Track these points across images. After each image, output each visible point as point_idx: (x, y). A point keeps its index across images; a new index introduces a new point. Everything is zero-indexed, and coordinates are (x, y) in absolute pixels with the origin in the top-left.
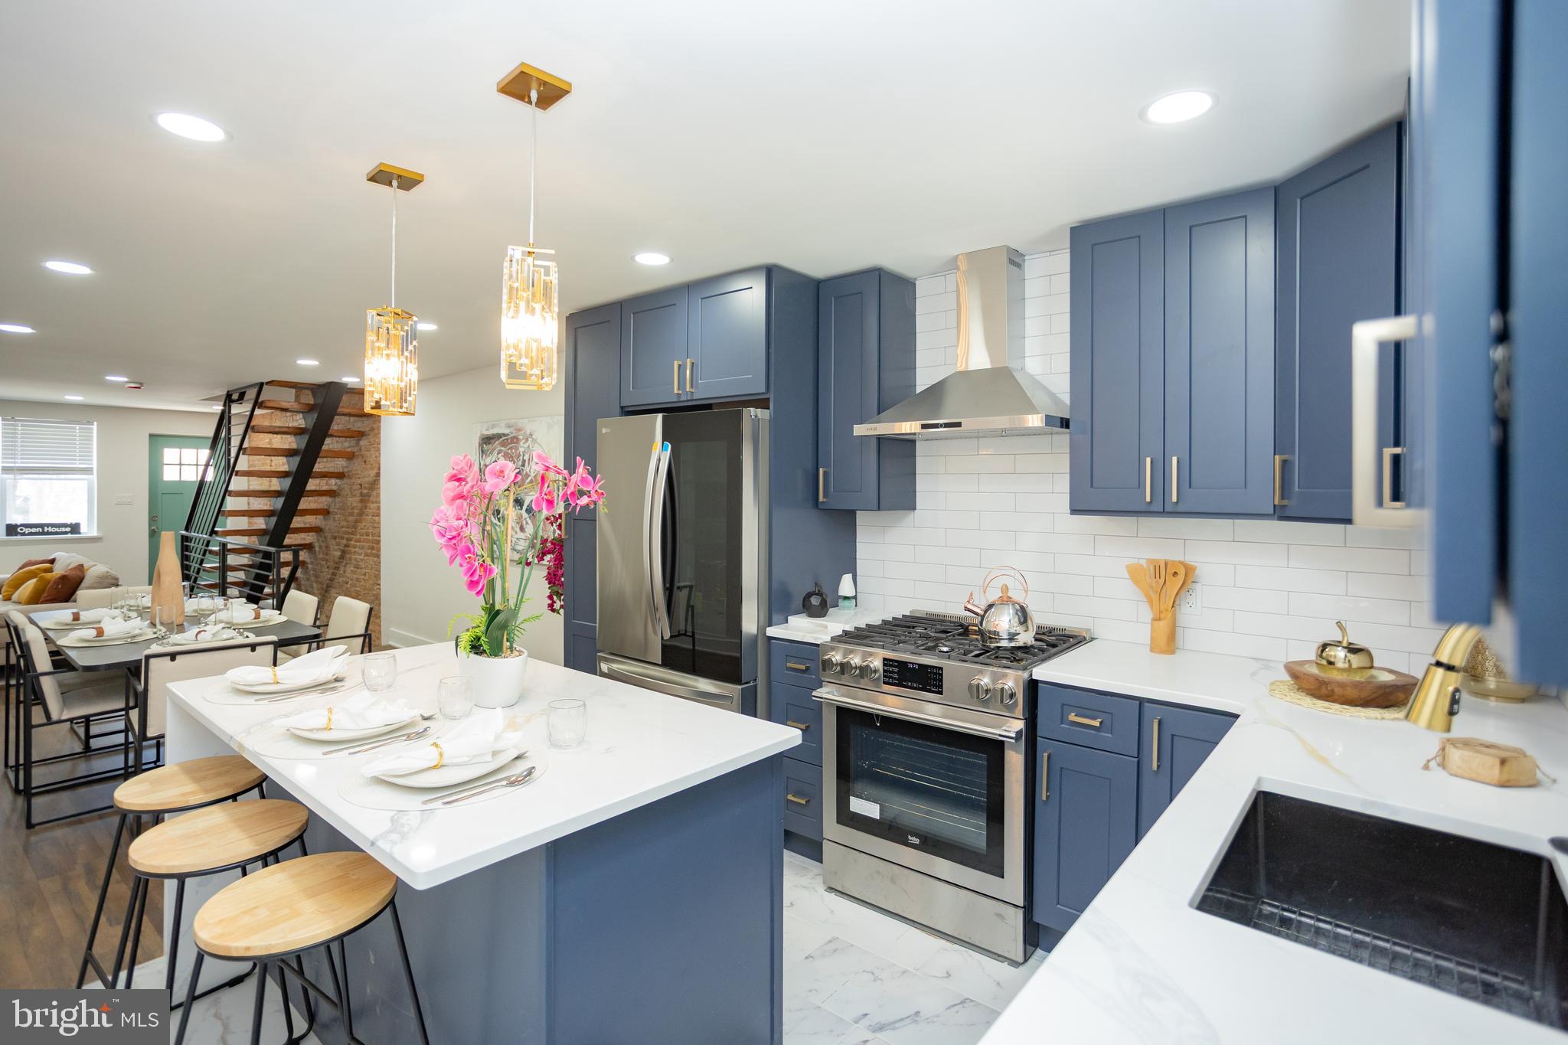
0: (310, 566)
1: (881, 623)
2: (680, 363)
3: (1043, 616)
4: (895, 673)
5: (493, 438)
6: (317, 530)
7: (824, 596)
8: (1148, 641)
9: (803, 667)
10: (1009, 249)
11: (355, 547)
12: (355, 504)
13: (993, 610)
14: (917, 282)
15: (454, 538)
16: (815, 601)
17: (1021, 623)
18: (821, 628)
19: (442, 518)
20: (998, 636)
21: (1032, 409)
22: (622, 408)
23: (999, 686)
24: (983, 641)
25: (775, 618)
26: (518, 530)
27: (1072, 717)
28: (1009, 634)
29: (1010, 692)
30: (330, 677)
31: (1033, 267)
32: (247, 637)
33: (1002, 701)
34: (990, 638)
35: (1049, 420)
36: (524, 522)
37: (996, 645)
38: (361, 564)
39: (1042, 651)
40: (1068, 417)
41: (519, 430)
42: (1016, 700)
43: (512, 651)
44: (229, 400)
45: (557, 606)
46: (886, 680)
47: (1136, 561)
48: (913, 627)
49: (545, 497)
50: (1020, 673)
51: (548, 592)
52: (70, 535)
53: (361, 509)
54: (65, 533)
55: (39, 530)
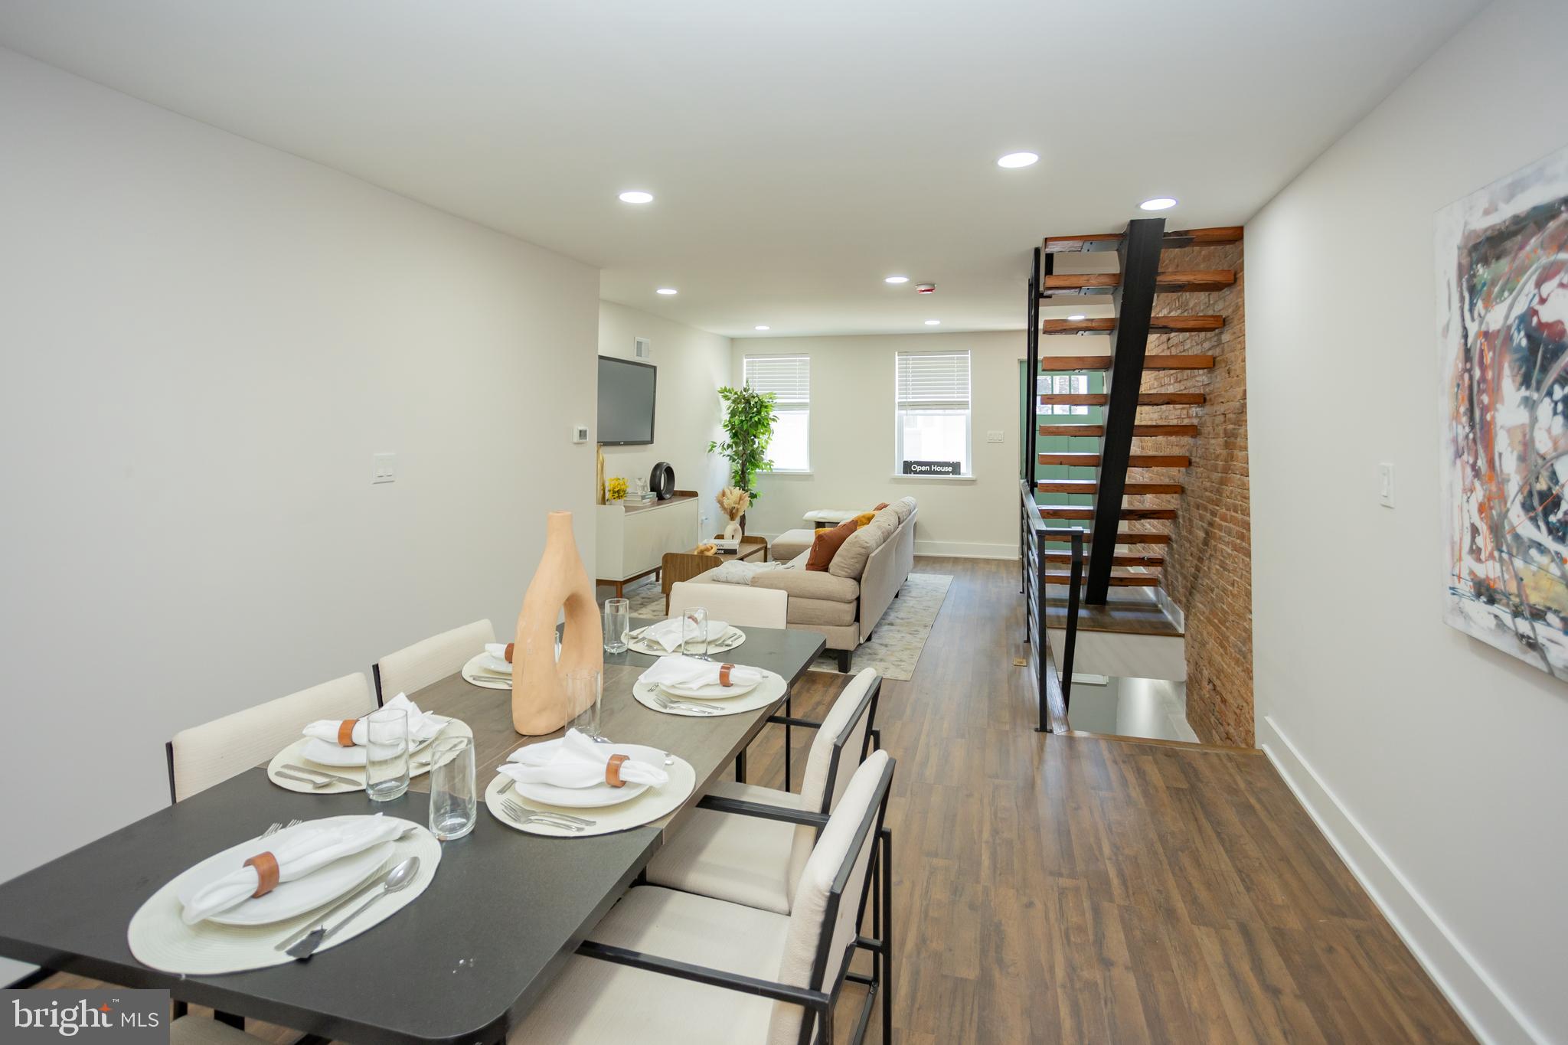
52: (951, 476)
53: (1226, 461)
54: (947, 473)
55: (927, 468)
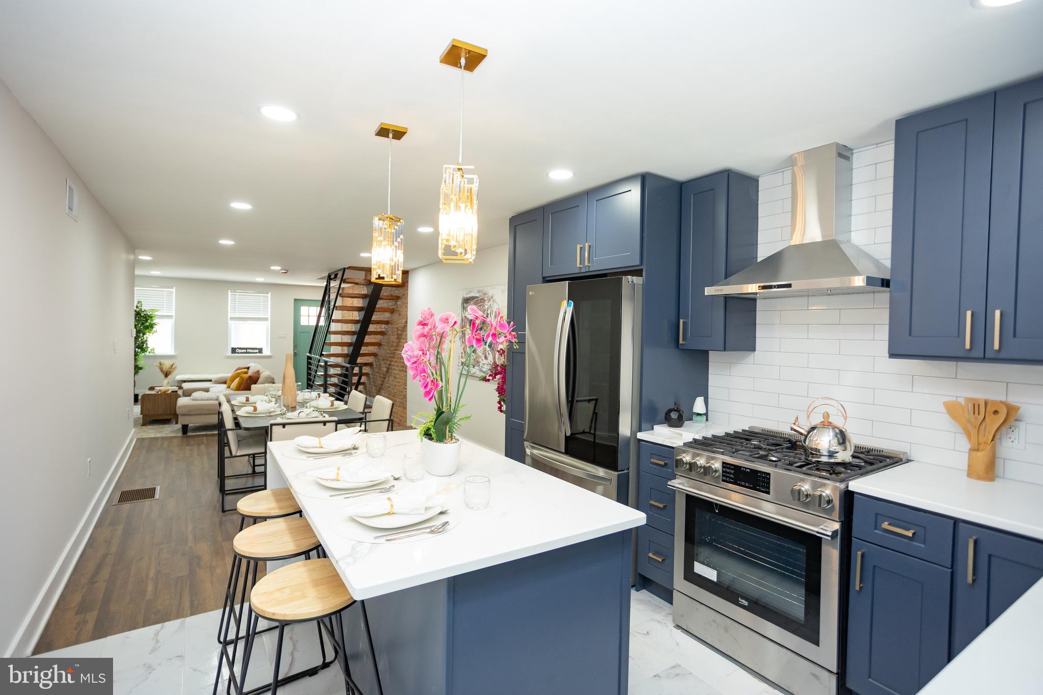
0: (371, 376)
1: (724, 434)
2: (582, 246)
3: (860, 437)
4: (732, 474)
5: (469, 300)
6: (374, 355)
7: (681, 412)
8: (966, 468)
9: (663, 463)
10: (838, 145)
11: (394, 366)
12: (394, 340)
13: (815, 431)
14: (760, 180)
15: (415, 362)
16: (674, 415)
17: (840, 444)
18: (678, 436)
19: (409, 350)
20: (819, 452)
21: (856, 273)
22: (544, 278)
23: (818, 493)
24: (806, 456)
25: (644, 426)
26: (483, 358)
27: (885, 525)
28: (829, 452)
29: (828, 499)
30: (350, 446)
31: (858, 160)
32: (324, 417)
33: (820, 505)
34: (812, 454)
35: (870, 281)
36: (487, 353)
37: (817, 459)
38: (397, 376)
39: (860, 467)
40: (889, 278)
41: (485, 294)
42: (833, 506)
43: (452, 439)
44: (329, 279)
45: (504, 408)
46: (724, 478)
47: (954, 399)
48: (750, 440)
49: (475, 337)
50: (838, 484)
51: (498, 399)
52: (258, 354)
53: (397, 343)
54: (256, 353)
55: (245, 351)
